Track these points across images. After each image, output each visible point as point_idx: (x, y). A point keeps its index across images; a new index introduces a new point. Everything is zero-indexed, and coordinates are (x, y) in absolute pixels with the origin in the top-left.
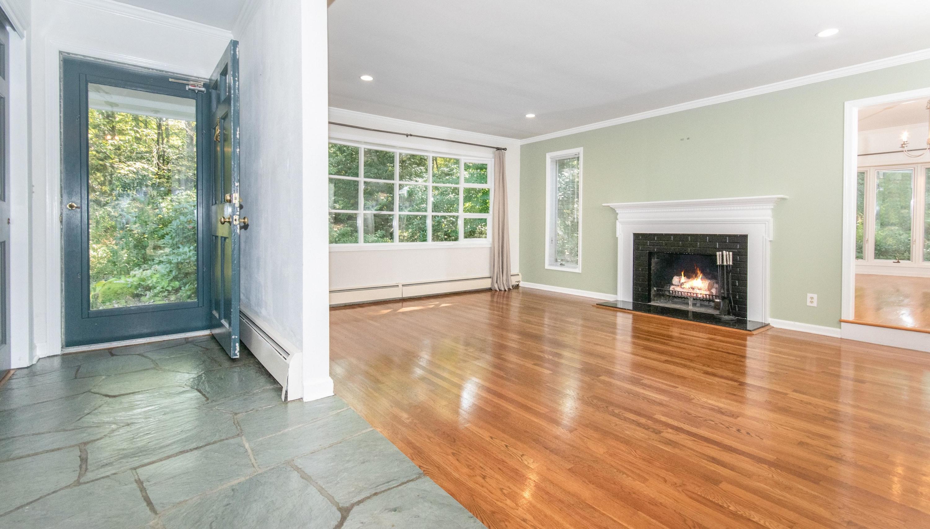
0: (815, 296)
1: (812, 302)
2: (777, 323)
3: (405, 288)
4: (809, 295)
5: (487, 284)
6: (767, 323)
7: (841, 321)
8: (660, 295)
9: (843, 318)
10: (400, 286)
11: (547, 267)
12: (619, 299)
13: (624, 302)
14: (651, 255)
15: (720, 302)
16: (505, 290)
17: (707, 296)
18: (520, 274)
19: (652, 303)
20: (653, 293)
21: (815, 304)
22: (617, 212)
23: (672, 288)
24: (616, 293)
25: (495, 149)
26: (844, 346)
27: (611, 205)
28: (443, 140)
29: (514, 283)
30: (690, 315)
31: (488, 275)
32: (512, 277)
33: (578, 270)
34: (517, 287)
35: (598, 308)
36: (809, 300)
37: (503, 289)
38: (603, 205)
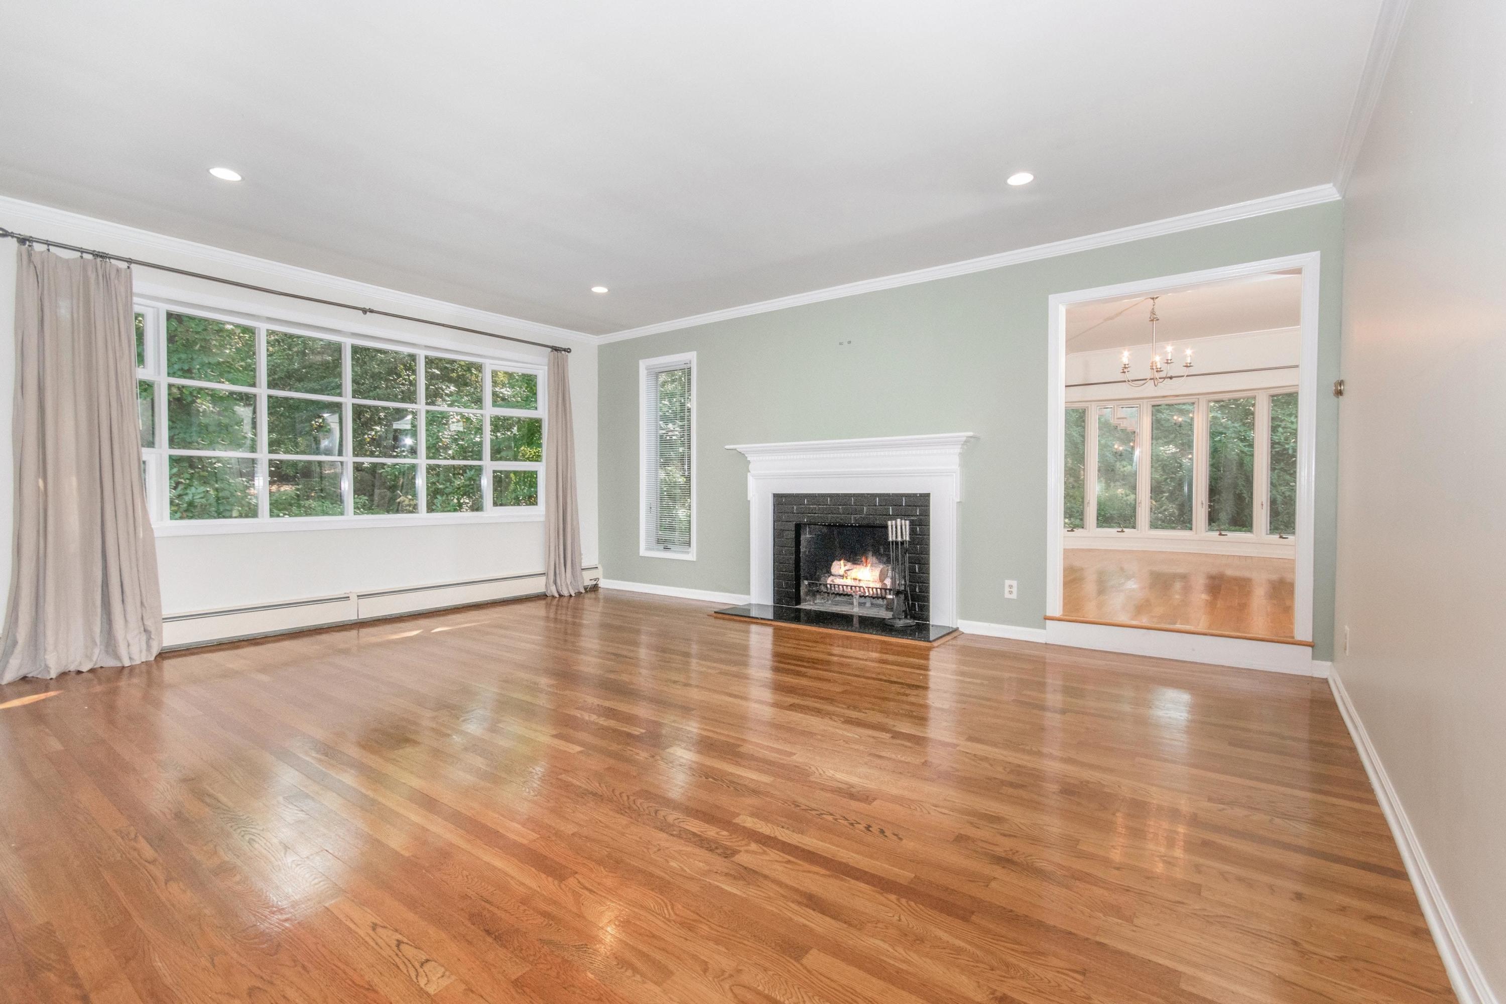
0: (1014, 583)
1: (1011, 592)
2: (969, 627)
3: (362, 601)
4: (1008, 582)
5: (537, 586)
6: (955, 627)
7: (1047, 618)
8: (814, 593)
9: (1049, 613)
10: (354, 598)
11: (643, 552)
12: (753, 602)
13: (760, 606)
14: (798, 528)
15: (893, 599)
16: (571, 596)
17: (879, 590)
18: (600, 567)
19: (804, 606)
20: (803, 590)
21: (1014, 596)
22: (749, 459)
23: (829, 581)
24: (748, 592)
25: (550, 350)
26: (1049, 656)
27: (740, 447)
28: (443, 325)
29: (589, 583)
30: (855, 620)
31: (540, 569)
32: (584, 573)
33: (691, 555)
34: (595, 588)
35: (716, 618)
36: (1007, 589)
37: (565, 593)
38: (727, 447)
